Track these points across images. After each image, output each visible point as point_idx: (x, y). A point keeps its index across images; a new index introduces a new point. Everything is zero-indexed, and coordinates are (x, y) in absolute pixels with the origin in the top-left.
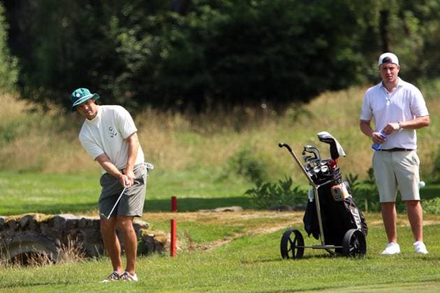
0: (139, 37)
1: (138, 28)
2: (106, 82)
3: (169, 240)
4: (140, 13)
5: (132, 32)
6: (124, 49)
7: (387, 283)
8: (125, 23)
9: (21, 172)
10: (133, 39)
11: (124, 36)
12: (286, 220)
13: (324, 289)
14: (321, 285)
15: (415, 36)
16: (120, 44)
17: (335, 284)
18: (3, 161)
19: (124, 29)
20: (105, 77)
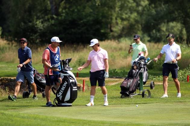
0: (42, 23)
1: (42, 20)
2: (32, 36)
3: (82, 86)
4: (43, 15)
5: (40, 21)
6: (38, 26)
7: (166, 102)
8: (38, 18)
9: (7, 63)
10: (40, 23)
11: (38, 22)
12: (117, 81)
13: (146, 103)
14: (145, 102)
15: (120, 25)
16: (36, 25)
17: (149, 102)
18: (1, 59)
19: (38, 20)
20: (31, 34)
